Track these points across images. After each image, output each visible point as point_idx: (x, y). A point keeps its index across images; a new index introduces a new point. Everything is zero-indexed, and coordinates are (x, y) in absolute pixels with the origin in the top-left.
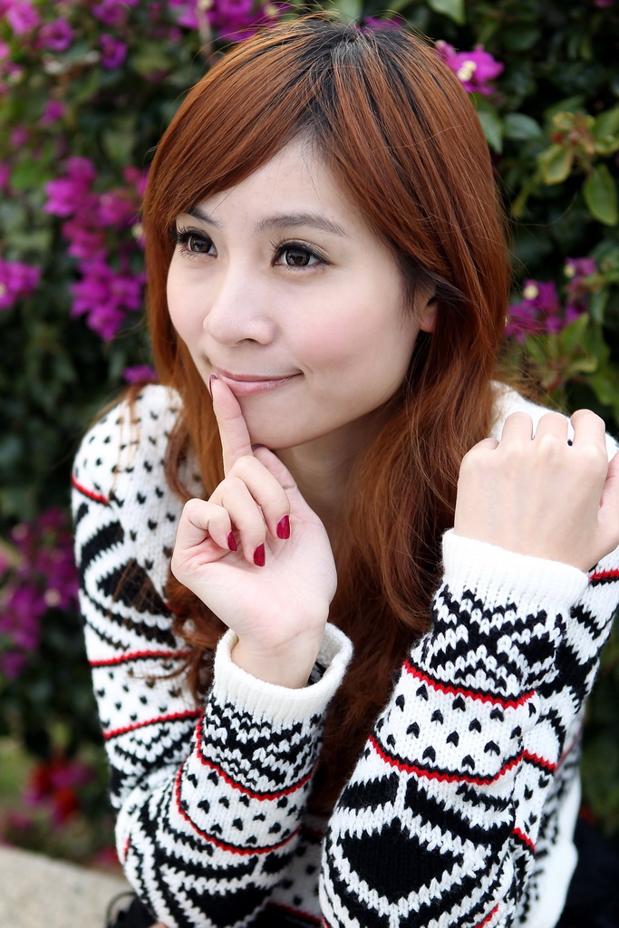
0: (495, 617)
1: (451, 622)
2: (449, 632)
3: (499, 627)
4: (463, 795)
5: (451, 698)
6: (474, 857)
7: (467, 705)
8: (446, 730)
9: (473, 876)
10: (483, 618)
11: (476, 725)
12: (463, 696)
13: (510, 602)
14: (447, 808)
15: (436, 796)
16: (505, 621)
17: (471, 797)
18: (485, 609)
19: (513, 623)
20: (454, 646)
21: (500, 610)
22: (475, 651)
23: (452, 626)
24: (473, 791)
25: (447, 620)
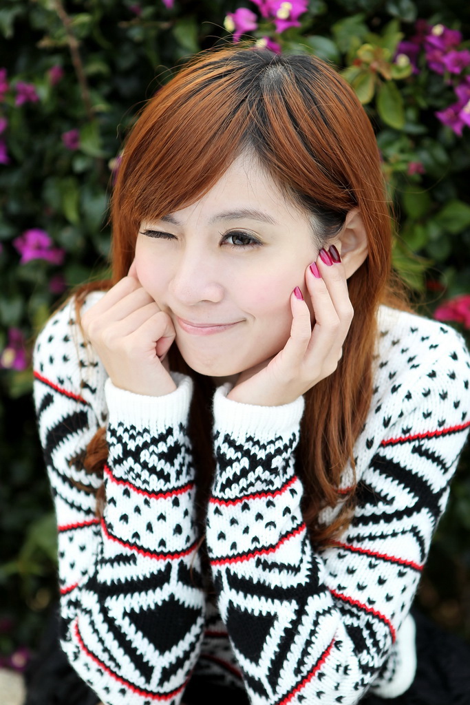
0: (268, 447)
1: (237, 458)
2: (235, 464)
3: (273, 453)
4: (261, 566)
5: (239, 505)
6: (285, 612)
7: (250, 506)
8: (242, 527)
9: (290, 626)
10: (260, 449)
11: (259, 517)
12: (246, 501)
13: (278, 436)
14: (255, 581)
15: (244, 575)
16: (277, 447)
17: (267, 566)
18: (261, 444)
19: (282, 448)
20: (238, 473)
21: (272, 442)
22: (254, 472)
23: (238, 460)
24: (265, 561)
25: (234, 458)
